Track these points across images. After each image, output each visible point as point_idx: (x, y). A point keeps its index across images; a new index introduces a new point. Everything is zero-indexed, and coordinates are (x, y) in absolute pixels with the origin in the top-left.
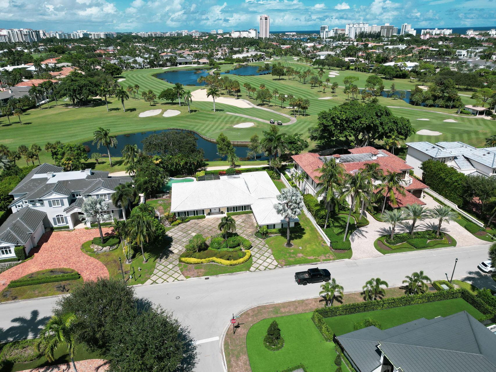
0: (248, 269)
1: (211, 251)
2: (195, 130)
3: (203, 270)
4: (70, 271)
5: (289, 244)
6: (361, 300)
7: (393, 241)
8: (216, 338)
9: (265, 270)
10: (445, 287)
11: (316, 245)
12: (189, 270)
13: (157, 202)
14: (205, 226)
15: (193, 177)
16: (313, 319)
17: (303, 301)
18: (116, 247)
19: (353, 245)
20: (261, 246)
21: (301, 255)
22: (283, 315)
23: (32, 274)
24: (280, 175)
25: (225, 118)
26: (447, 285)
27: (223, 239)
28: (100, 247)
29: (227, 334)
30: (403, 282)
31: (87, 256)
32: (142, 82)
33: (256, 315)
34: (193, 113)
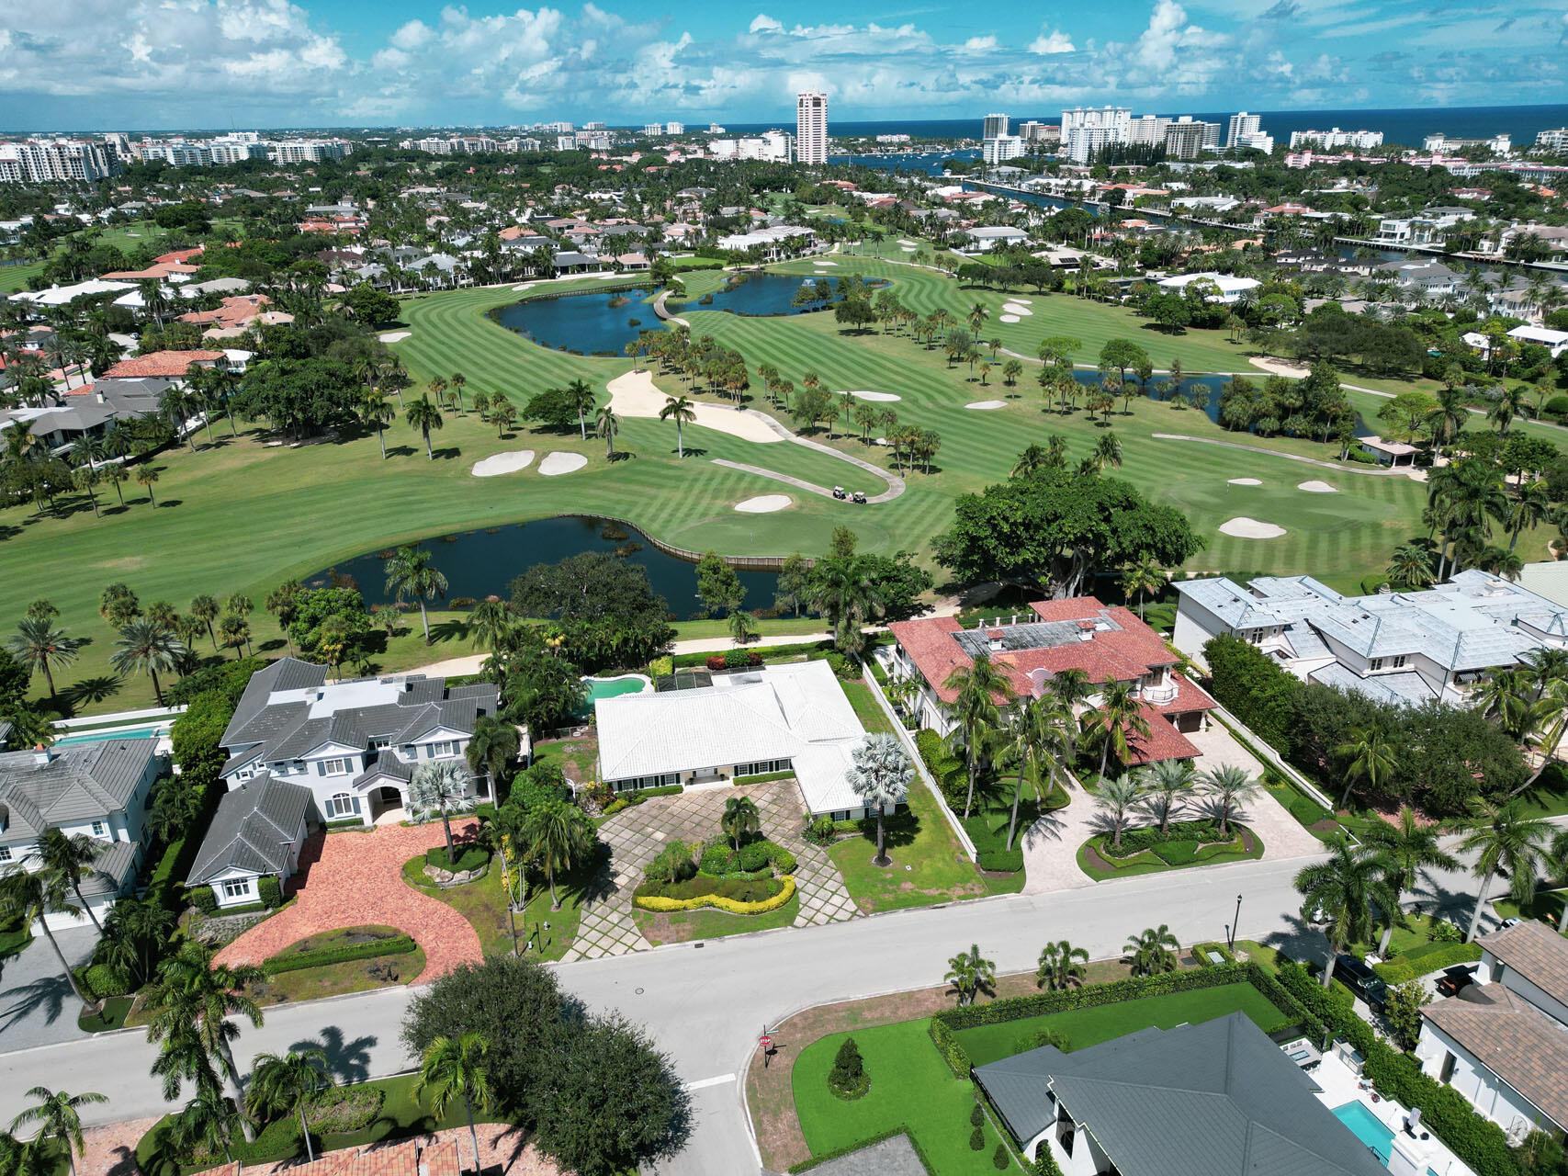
0: (790, 921)
1: (705, 879)
2: (630, 518)
3: (688, 926)
4: (390, 933)
5: (883, 860)
6: (1033, 991)
7: (1120, 848)
8: (730, 1077)
9: (828, 923)
10: (1216, 958)
11: (944, 859)
12: (658, 927)
13: (559, 749)
14: (684, 814)
15: (642, 673)
16: (931, 1032)
17: (911, 994)
18: (482, 871)
19: (1029, 858)
20: (817, 865)
21: (909, 885)
22: (869, 1025)
23: (306, 941)
24: (860, 666)
25: (711, 479)
26: (1222, 955)
27: (728, 850)
28: (448, 873)
29: (751, 1068)
30: (1125, 949)
31: (420, 895)
32: (460, 343)
33: (811, 1027)
34: (621, 462)
